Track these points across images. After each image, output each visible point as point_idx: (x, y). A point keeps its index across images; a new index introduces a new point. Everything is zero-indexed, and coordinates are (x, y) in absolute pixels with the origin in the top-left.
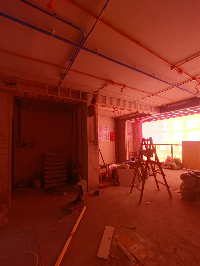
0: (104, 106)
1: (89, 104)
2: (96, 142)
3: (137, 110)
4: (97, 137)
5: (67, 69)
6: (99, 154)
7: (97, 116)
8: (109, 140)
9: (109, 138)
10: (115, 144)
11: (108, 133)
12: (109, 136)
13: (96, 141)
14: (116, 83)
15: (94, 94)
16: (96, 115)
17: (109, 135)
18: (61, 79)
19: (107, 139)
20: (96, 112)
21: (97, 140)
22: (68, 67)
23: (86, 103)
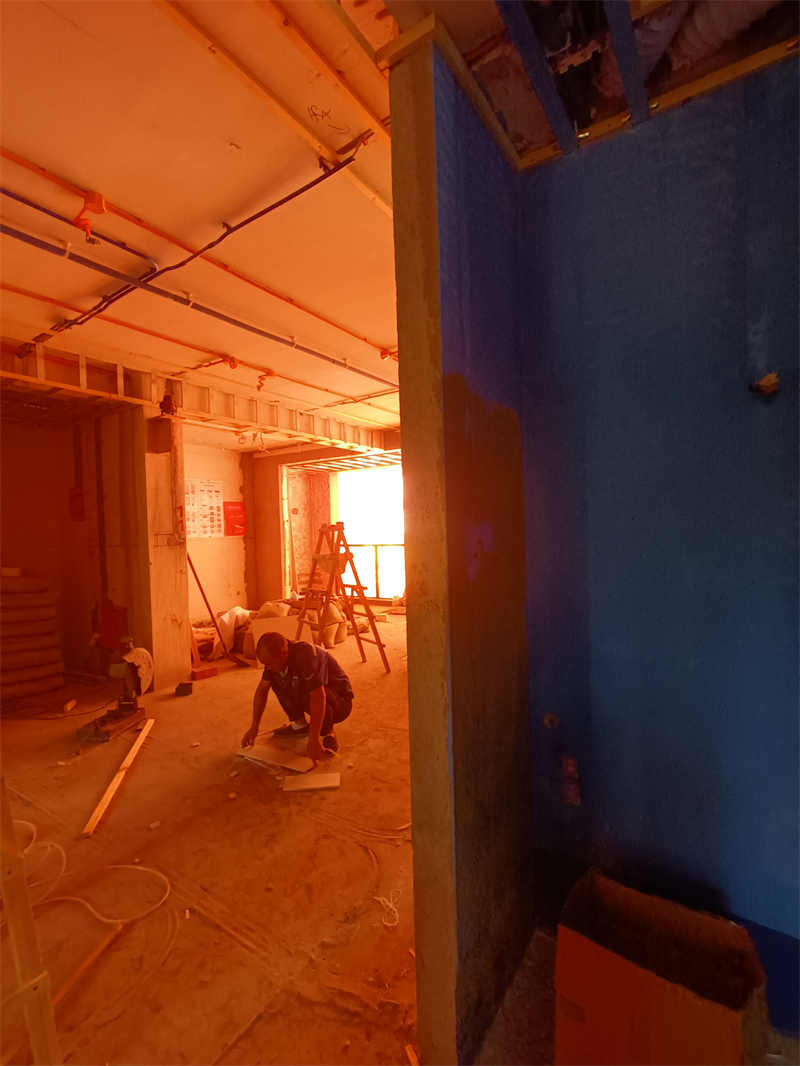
0: (205, 420)
1: (152, 410)
2: (177, 537)
3: (312, 436)
4: (180, 519)
5: (84, 314)
6: (187, 573)
7: (179, 454)
8: (220, 531)
9: (219, 526)
10: (243, 546)
11: (215, 507)
12: (222, 517)
13: (178, 532)
14: (241, 362)
15: (168, 380)
16: (175, 448)
17: (219, 515)
18: (52, 329)
19: (212, 527)
20: (174, 437)
21: (180, 528)
22: (91, 311)
23: (140, 406)
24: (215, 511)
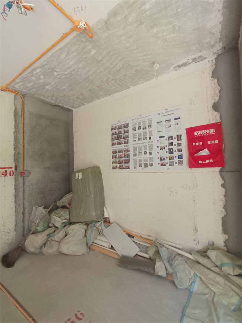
8: (181, 163)
9: (180, 157)
11: (175, 136)
12: (183, 148)
19: (171, 158)
24: (175, 141)
